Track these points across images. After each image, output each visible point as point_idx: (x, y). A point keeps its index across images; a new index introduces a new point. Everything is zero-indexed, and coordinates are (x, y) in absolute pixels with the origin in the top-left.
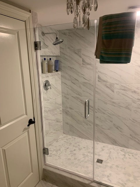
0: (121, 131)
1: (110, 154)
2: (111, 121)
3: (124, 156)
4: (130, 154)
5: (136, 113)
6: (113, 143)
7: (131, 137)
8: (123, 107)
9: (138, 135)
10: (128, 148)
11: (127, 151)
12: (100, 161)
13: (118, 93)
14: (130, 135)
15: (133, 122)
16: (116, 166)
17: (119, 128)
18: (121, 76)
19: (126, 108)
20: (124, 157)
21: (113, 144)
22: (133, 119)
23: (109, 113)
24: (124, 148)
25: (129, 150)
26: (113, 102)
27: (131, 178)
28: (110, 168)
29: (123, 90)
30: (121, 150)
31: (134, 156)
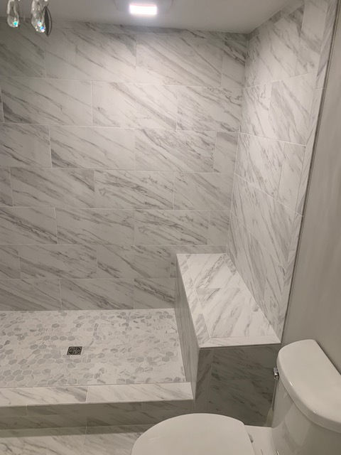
0: (115, 277)
1: (96, 330)
2: (93, 258)
3: (125, 327)
4: (136, 320)
5: (143, 233)
6: (100, 304)
7: (137, 284)
8: (116, 223)
9: (150, 277)
10: (132, 308)
11: (131, 315)
12: (75, 351)
13: (103, 192)
14: (135, 280)
15: (139, 252)
16: (112, 350)
17: (110, 270)
18: (105, 152)
19: (122, 225)
20: (126, 329)
21: (100, 307)
22: (139, 247)
23: (85, 240)
24: (124, 311)
25: (134, 312)
26: (94, 215)
27: (144, 364)
28: (100, 357)
29: (113, 184)
30: (118, 317)
31: (146, 320)
